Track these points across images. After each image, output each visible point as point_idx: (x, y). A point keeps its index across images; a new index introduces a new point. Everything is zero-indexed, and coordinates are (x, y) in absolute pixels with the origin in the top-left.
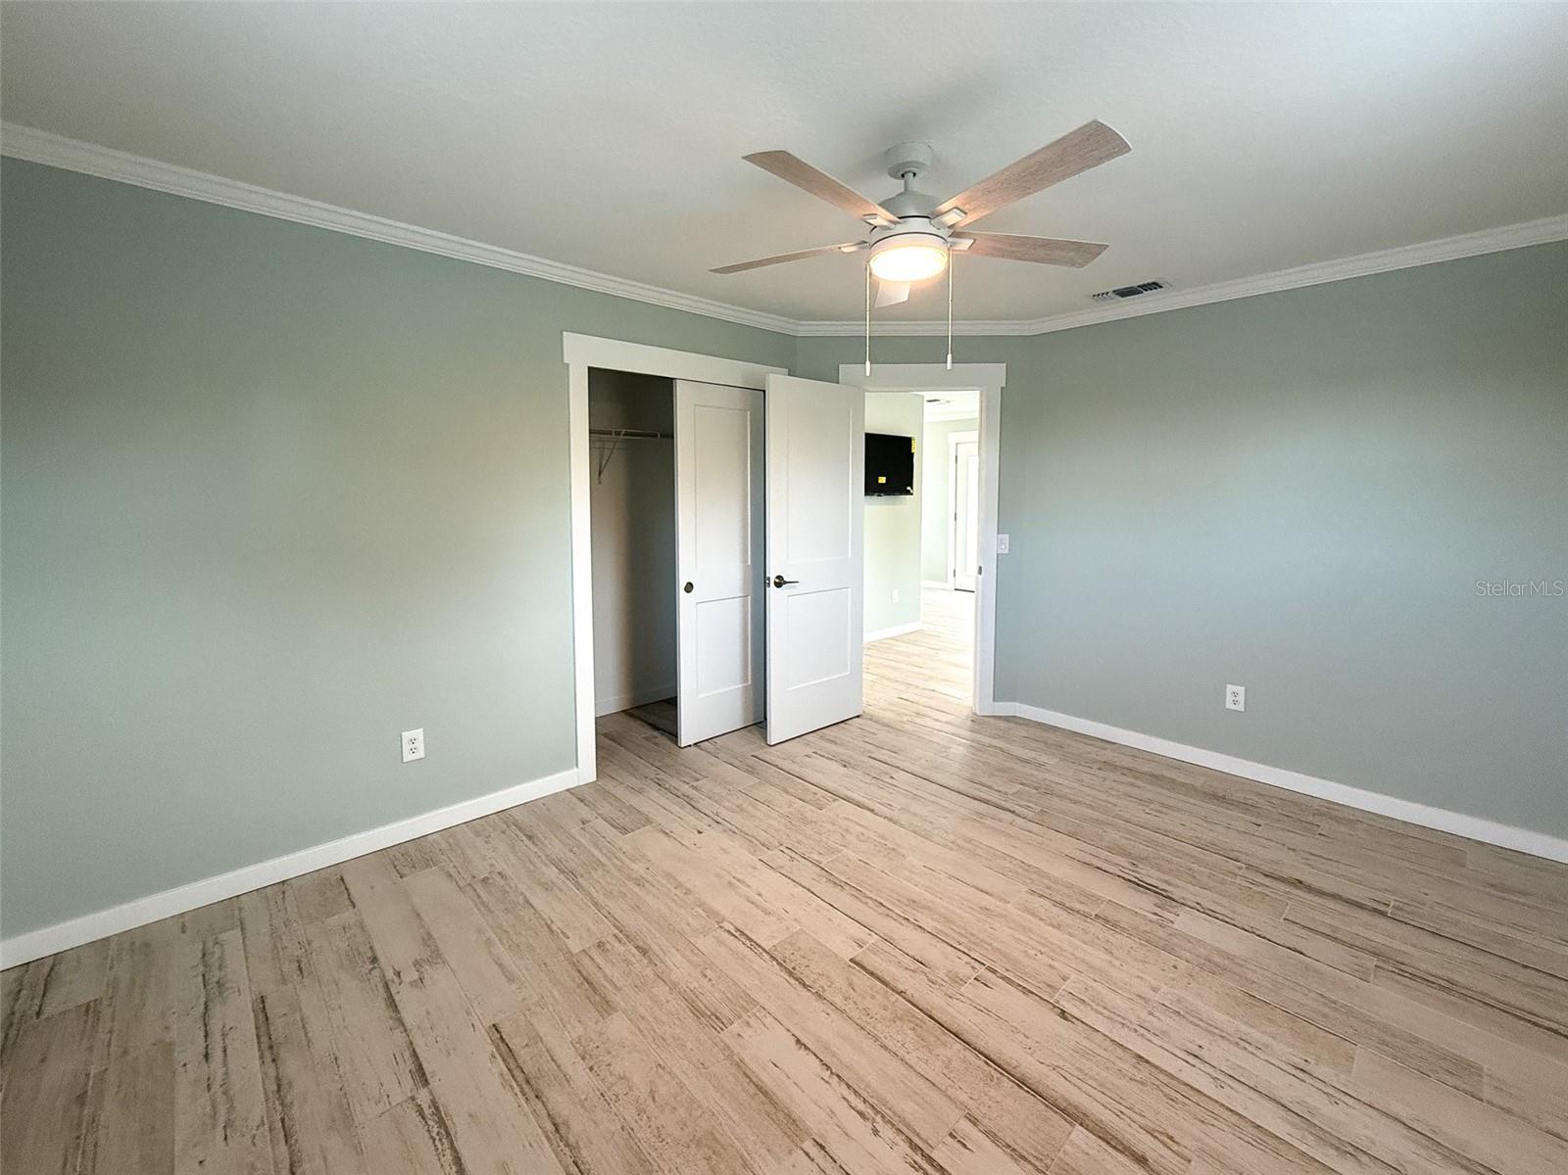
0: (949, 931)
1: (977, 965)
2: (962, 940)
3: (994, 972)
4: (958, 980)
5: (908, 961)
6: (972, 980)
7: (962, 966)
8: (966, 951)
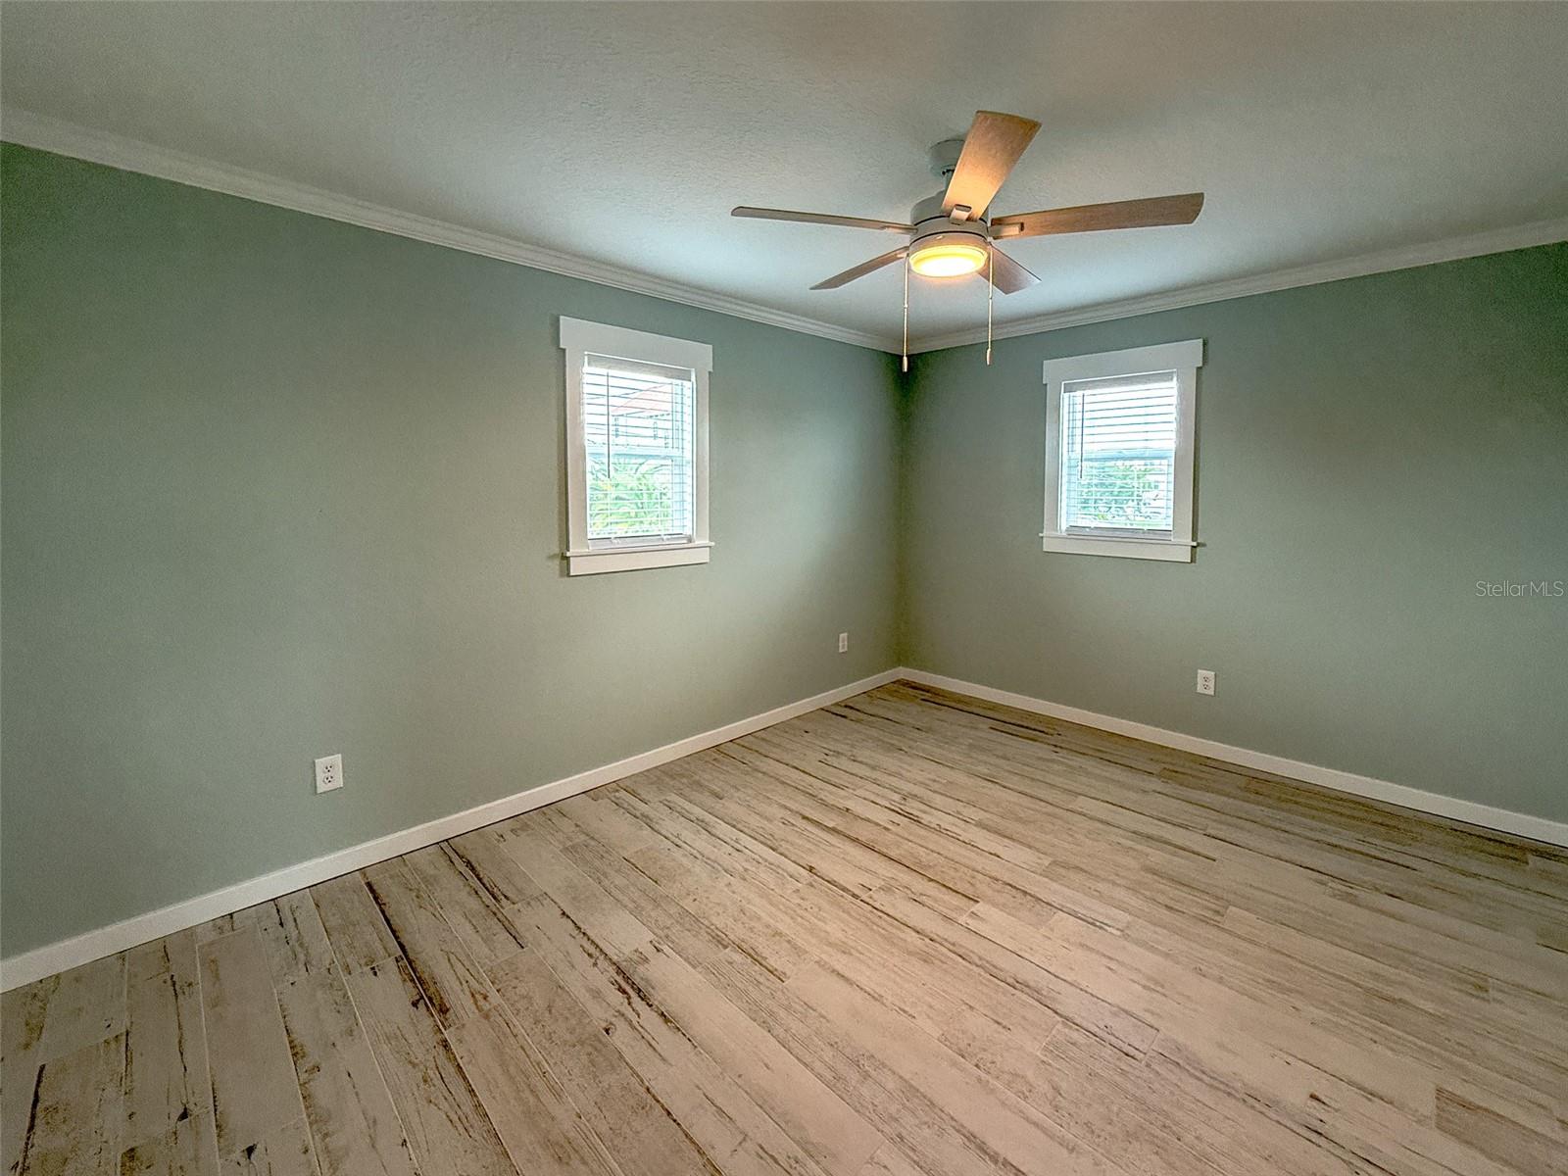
0: (889, 928)
1: (868, 900)
2: (877, 920)
3: (854, 896)
4: (887, 889)
5: (929, 902)
6: (874, 889)
7: (881, 900)
8: (875, 911)
